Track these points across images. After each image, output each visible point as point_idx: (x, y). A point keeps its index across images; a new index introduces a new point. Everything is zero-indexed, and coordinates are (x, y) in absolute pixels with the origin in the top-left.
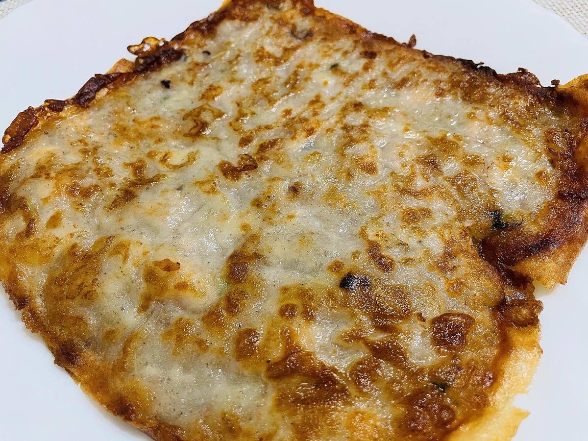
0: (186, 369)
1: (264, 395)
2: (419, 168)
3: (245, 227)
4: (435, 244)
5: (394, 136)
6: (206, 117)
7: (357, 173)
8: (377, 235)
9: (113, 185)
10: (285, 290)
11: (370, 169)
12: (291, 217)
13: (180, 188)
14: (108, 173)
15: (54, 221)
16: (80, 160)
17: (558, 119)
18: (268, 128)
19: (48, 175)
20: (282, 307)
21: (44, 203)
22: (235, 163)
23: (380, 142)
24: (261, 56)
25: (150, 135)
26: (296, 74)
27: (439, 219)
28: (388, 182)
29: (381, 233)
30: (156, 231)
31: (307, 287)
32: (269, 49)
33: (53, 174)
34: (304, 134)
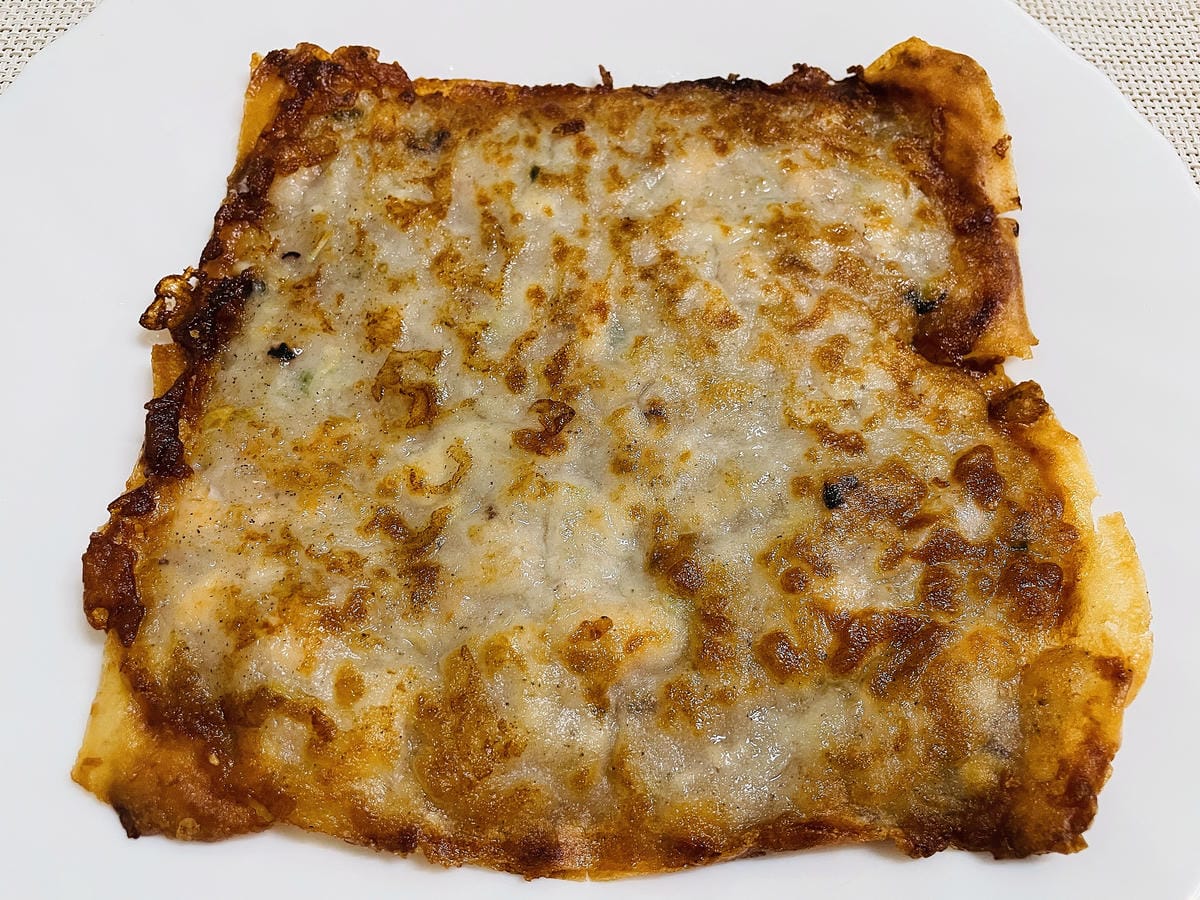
0: (729, 743)
1: (851, 699)
2: (786, 280)
3: (636, 511)
4: (879, 380)
5: (715, 247)
6: (414, 374)
7: (716, 336)
8: (813, 412)
9: (381, 574)
10: (765, 559)
11: (729, 321)
12: (685, 456)
13: (491, 514)
14: (355, 560)
15: (349, 687)
16: (282, 570)
17: (891, 124)
18: (530, 337)
19: (266, 625)
20: (781, 582)
21: (308, 673)
22: (534, 424)
23: (706, 271)
24: (404, 215)
25: (346, 458)
26: (488, 218)
27: (861, 341)
28: (765, 325)
29: (813, 406)
30: (520, 599)
31: (789, 535)
32: (402, 194)
33: (274, 621)
34: (596, 317)
